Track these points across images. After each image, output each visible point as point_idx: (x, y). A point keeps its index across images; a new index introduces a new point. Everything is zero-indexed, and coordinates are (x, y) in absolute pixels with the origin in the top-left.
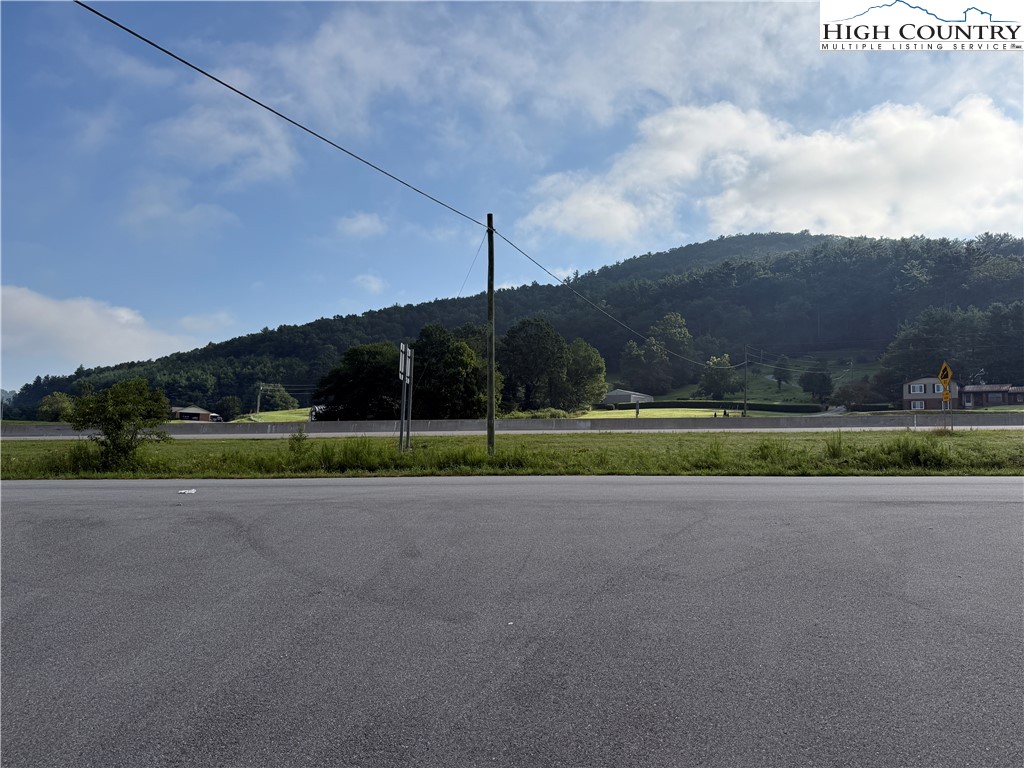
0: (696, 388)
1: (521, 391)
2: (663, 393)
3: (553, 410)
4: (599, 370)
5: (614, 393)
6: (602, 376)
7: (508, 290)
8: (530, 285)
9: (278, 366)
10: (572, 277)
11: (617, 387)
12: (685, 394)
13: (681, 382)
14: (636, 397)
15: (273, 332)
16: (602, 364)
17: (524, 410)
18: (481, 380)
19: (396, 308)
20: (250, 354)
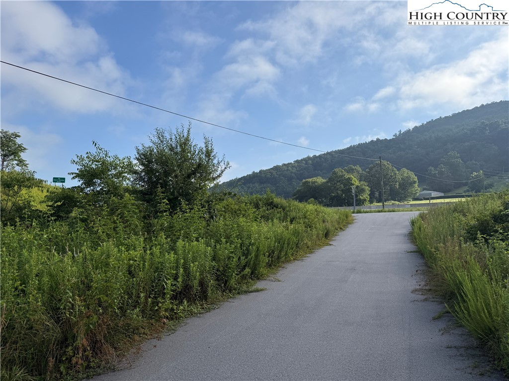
0: (466, 188)
1: (377, 194)
2: (449, 191)
3: (393, 202)
4: (415, 182)
5: (423, 192)
6: (416, 185)
7: (364, 143)
8: (375, 140)
9: (262, 188)
10: (398, 133)
11: (424, 189)
12: (461, 191)
13: (458, 186)
14: (434, 194)
15: (257, 173)
16: (416, 179)
17: (378, 202)
18: (360, 190)
19: (309, 158)
20: (250, 183)
